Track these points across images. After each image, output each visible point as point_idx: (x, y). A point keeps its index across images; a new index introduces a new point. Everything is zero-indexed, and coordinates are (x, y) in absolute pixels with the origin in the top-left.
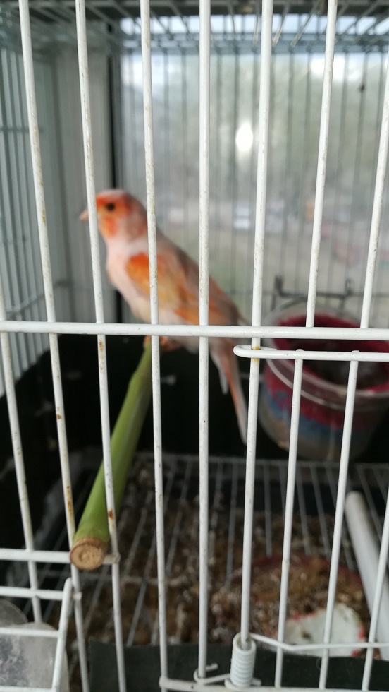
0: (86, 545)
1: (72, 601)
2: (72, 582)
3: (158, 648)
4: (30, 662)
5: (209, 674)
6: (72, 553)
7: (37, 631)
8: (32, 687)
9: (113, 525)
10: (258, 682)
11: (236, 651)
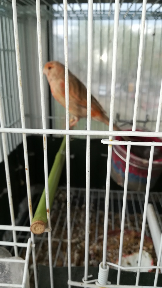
0: (38, 224)
1: (31, 247)
2: (31, 239)
3: (67, 268)
4: (13, 273)
5: (89, 279)
6: (31, 227)
7: (16, 260)
8: (14, 284)
9: (49, 216)
10: (110, 283)
11: (101, 269)
